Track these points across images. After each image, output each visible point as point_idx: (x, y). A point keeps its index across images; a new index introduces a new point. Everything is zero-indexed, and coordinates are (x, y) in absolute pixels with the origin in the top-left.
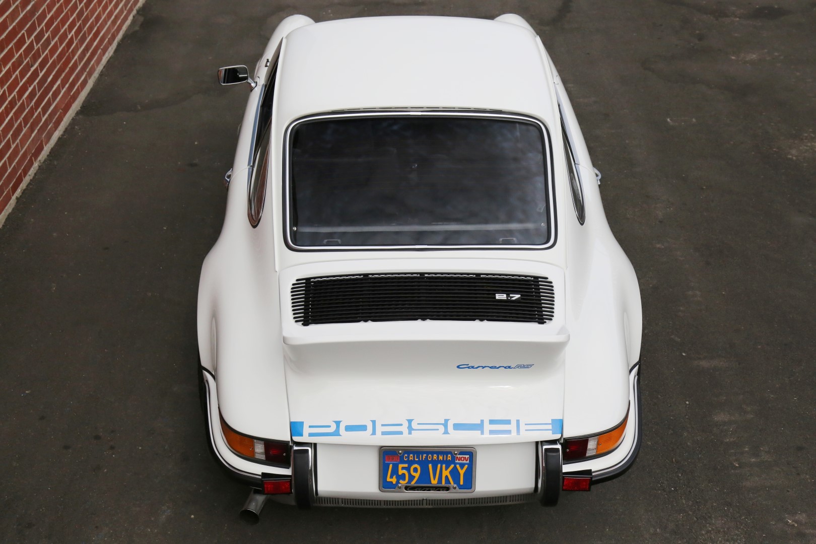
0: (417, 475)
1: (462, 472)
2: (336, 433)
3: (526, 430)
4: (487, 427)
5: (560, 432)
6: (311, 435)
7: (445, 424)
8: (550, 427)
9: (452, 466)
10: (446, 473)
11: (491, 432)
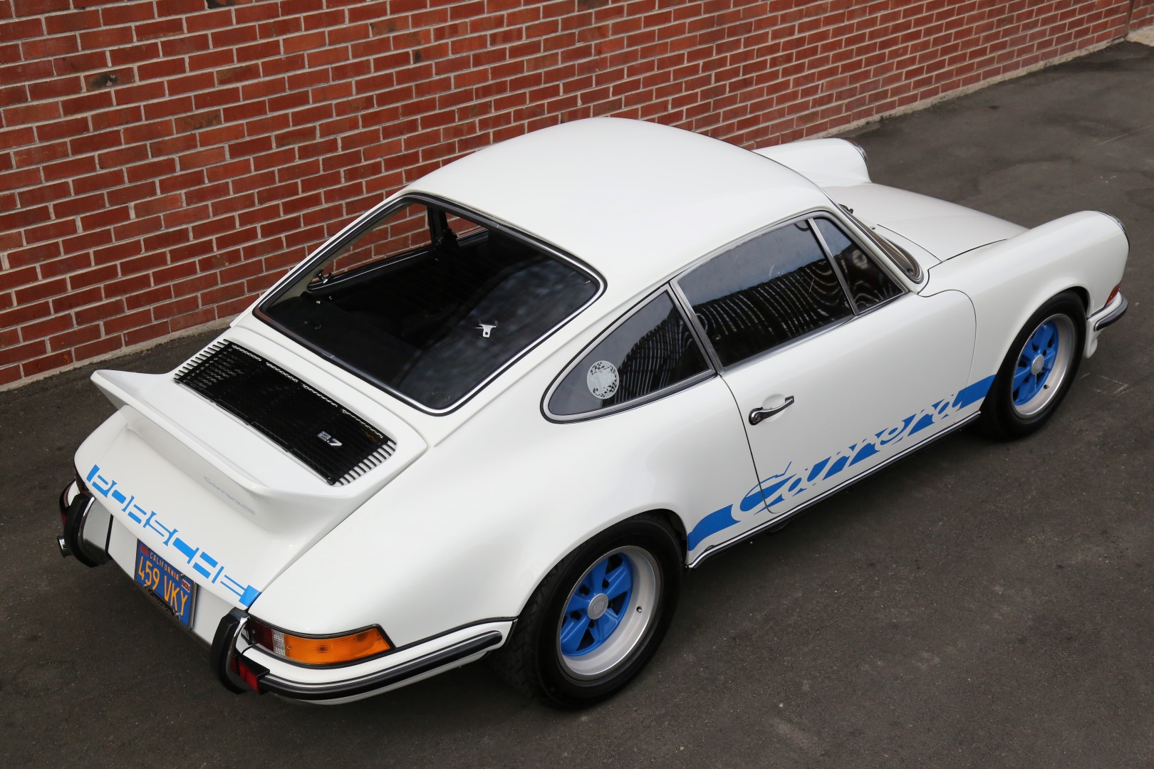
0: (157, 581)
1: (184, 600)
2: (105, 493)
3: (222, 582)
4: (197, 559)
5: (249, 604)
6: (95, 485)
7: (171, 534)
8: (242, 592)
9: (178, 589)
10: (174, 594)
11: (197, 567)
